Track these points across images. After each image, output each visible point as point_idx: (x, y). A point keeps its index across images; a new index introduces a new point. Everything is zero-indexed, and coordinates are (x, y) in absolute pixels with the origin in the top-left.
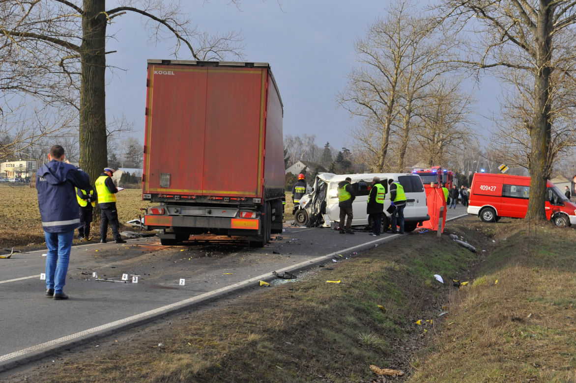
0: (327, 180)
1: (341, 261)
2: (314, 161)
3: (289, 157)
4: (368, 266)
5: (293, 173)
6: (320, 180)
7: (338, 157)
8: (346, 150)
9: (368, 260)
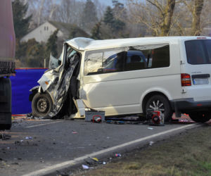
0: (80, 49)
1: (96, 168)
2: (70, 21)
3: (31, 16)
4: (134, 173)
5: (37, 40)
6: (69, 48)
7: (106, 15)
8: (118, 4)
9: (135, 164)
